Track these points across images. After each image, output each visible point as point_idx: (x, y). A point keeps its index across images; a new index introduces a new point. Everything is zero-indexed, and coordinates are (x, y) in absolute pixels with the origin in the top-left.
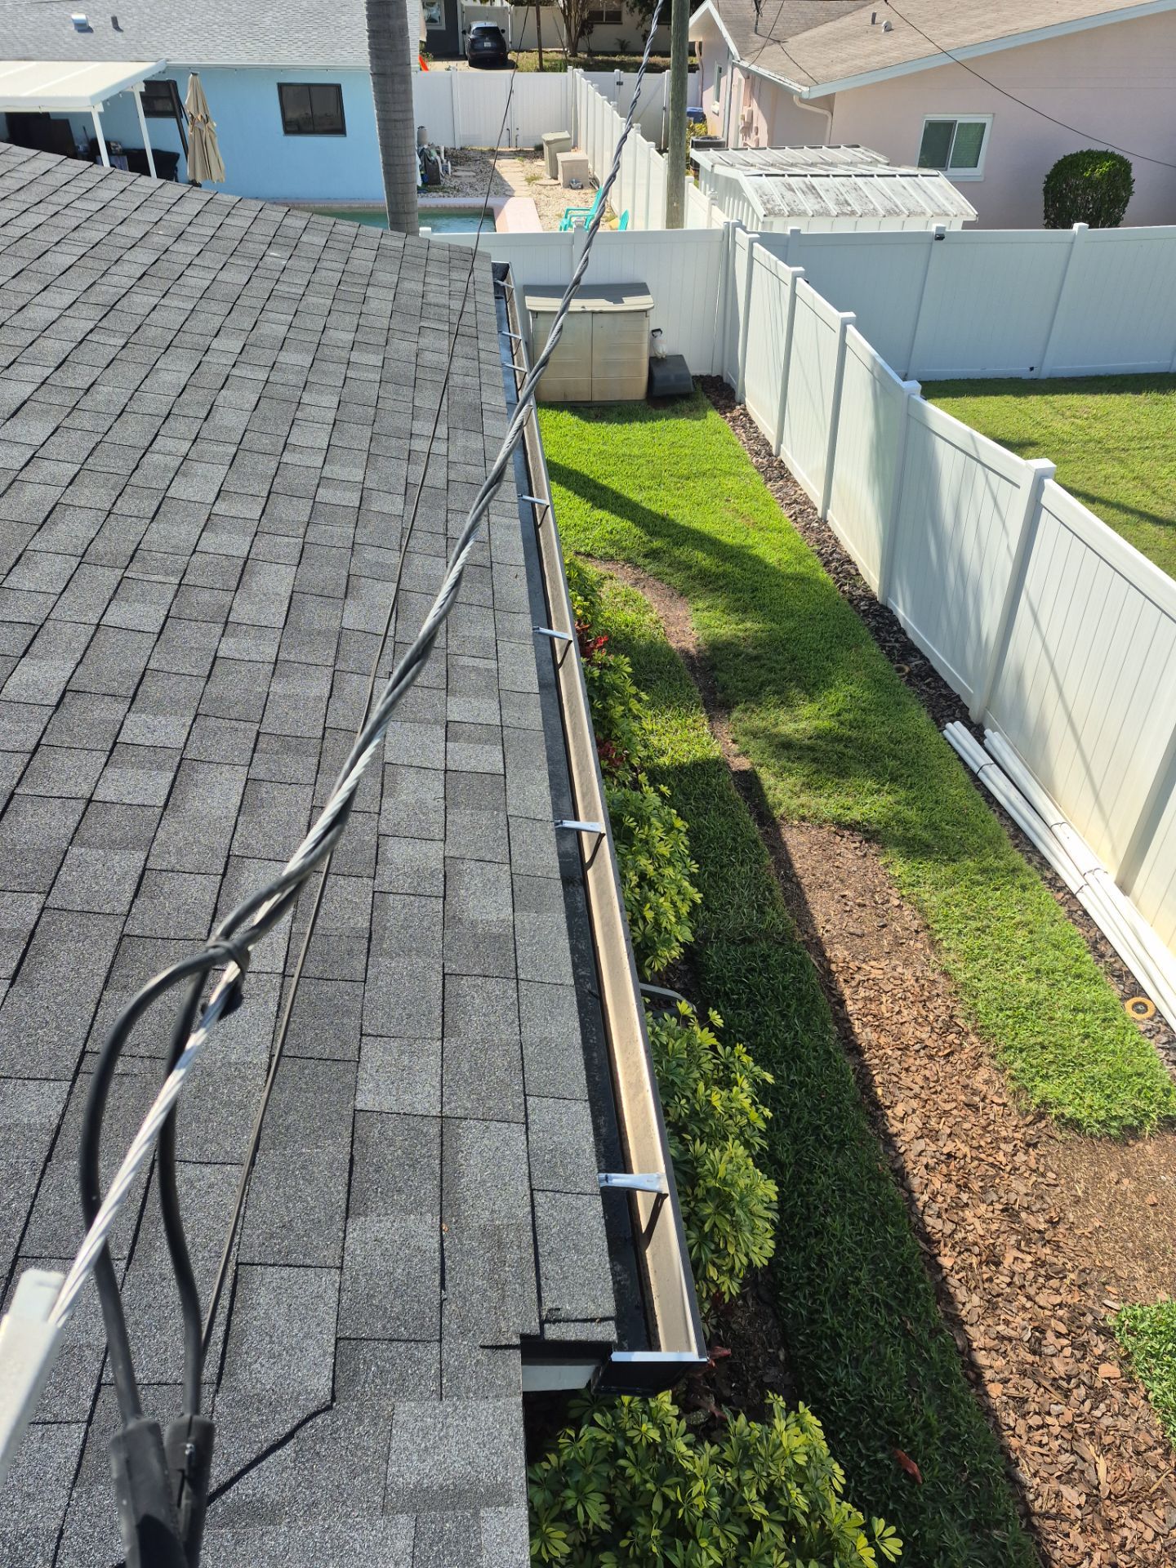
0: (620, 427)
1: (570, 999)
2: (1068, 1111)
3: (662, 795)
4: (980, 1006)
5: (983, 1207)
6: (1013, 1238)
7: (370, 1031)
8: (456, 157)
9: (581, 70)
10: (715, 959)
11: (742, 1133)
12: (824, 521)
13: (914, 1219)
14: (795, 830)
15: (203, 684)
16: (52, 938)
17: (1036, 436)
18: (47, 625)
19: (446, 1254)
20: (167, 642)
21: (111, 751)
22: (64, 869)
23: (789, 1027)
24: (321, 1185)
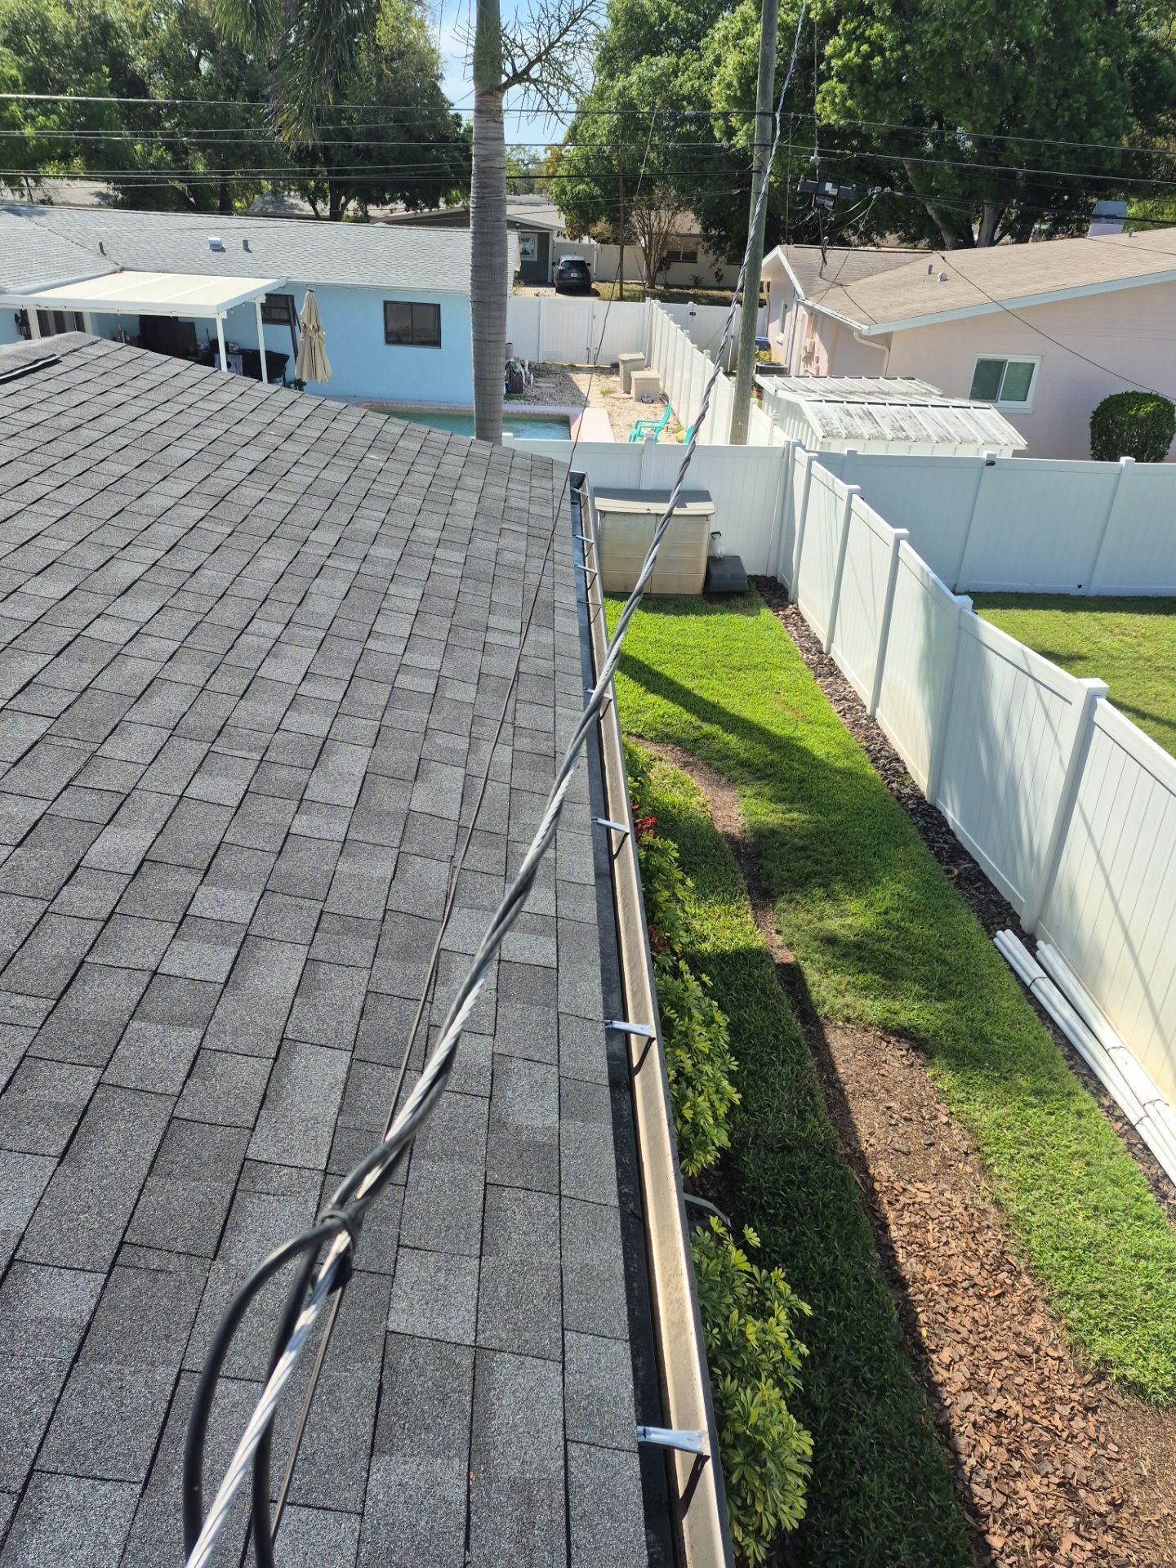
0: (676, 618)
1: (614, 1221)
2: (1131, 1373)
3: (703, 984)
4: (1034, 1243)
5: (1037, 1479)
6: (1071, 1521)
7: (407, 1242)
8: (539, 370)
9: (658, 301)
10: (752, 1167)
11: (775, 1370)
12: (872, 718)
13: (960, 1486)
14: (838, 1031)
15: (273, 860)
16: (103, 1116)
17: (1085, 650)
18: (133, 794)
19: (473, 1508)
20: (244, 816)
21: (181, 923)
22: (123, 1043)
23: (828, 1251)
24: (347, 1414)
